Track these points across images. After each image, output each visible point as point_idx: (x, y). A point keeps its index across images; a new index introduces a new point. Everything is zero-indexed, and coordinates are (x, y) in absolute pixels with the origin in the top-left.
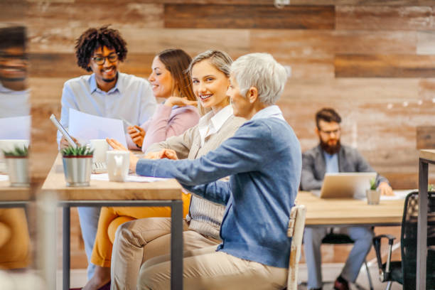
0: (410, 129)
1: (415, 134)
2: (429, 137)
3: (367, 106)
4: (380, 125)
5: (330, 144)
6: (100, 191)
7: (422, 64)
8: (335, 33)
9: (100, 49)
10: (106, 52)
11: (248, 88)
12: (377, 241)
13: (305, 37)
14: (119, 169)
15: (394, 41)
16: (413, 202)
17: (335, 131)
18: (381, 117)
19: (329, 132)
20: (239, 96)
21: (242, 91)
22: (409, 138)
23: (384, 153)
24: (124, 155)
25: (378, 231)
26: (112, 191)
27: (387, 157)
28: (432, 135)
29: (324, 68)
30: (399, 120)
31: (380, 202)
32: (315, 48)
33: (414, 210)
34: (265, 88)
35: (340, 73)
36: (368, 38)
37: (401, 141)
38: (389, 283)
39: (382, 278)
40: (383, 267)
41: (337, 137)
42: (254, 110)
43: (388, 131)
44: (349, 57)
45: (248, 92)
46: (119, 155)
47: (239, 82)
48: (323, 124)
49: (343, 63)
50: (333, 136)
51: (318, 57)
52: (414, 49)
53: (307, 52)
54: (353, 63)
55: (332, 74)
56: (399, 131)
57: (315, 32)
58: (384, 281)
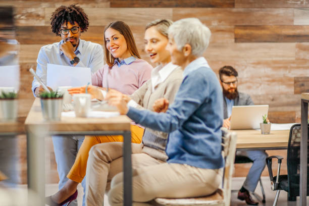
0: (290, 79)
1: (293, 83)
2: (303, 85)
3: (259, 63)
4: (268, 76)
5: (230, 91)
6: (69, 125)
7: (298, 32)
8: (234, 10)
9: (65, 23)
10: (70, 26)
11: (183, 45)
12: (269, 161)
13: (213, 13)
14: (83, 108)
15: (277, 15)
16: (296, 131)
17: (233, 82)
18: (268, 71)
19: (229, 83)
20: (176, 52)
21: (179, 47)
22: (289, 86)
23: (271, 97)
24: (86, 98)
25: (270, 153)
26: (79, 125)
27: (273, 100)
28: (305, 84)
29: (227, 35)
30: (281, 73)
31: (271, 132)
32: (220, 21)
33: (296, 137)
34: (197, 45)
35: (238, 39)
36: (258, 13)
37: (283, 88)
38: (278, 191)
39: (273, 187)
40: (274, 179)
41: (235, 86)
42: (188, 61)
43: (273, 81)
44: (245, 27)
45: (183, 48)
46: (83, 98)
47: (177, 41)
48: (225, 77)
49: (241, 32)
50: (232, 85)
51: (222, 27)
52: (293, 21)
53: (215, 24)
54: (248, 31)
55: (233, 40)
56: (281, 81)
57: (220, 9)
58: (274, 190)
